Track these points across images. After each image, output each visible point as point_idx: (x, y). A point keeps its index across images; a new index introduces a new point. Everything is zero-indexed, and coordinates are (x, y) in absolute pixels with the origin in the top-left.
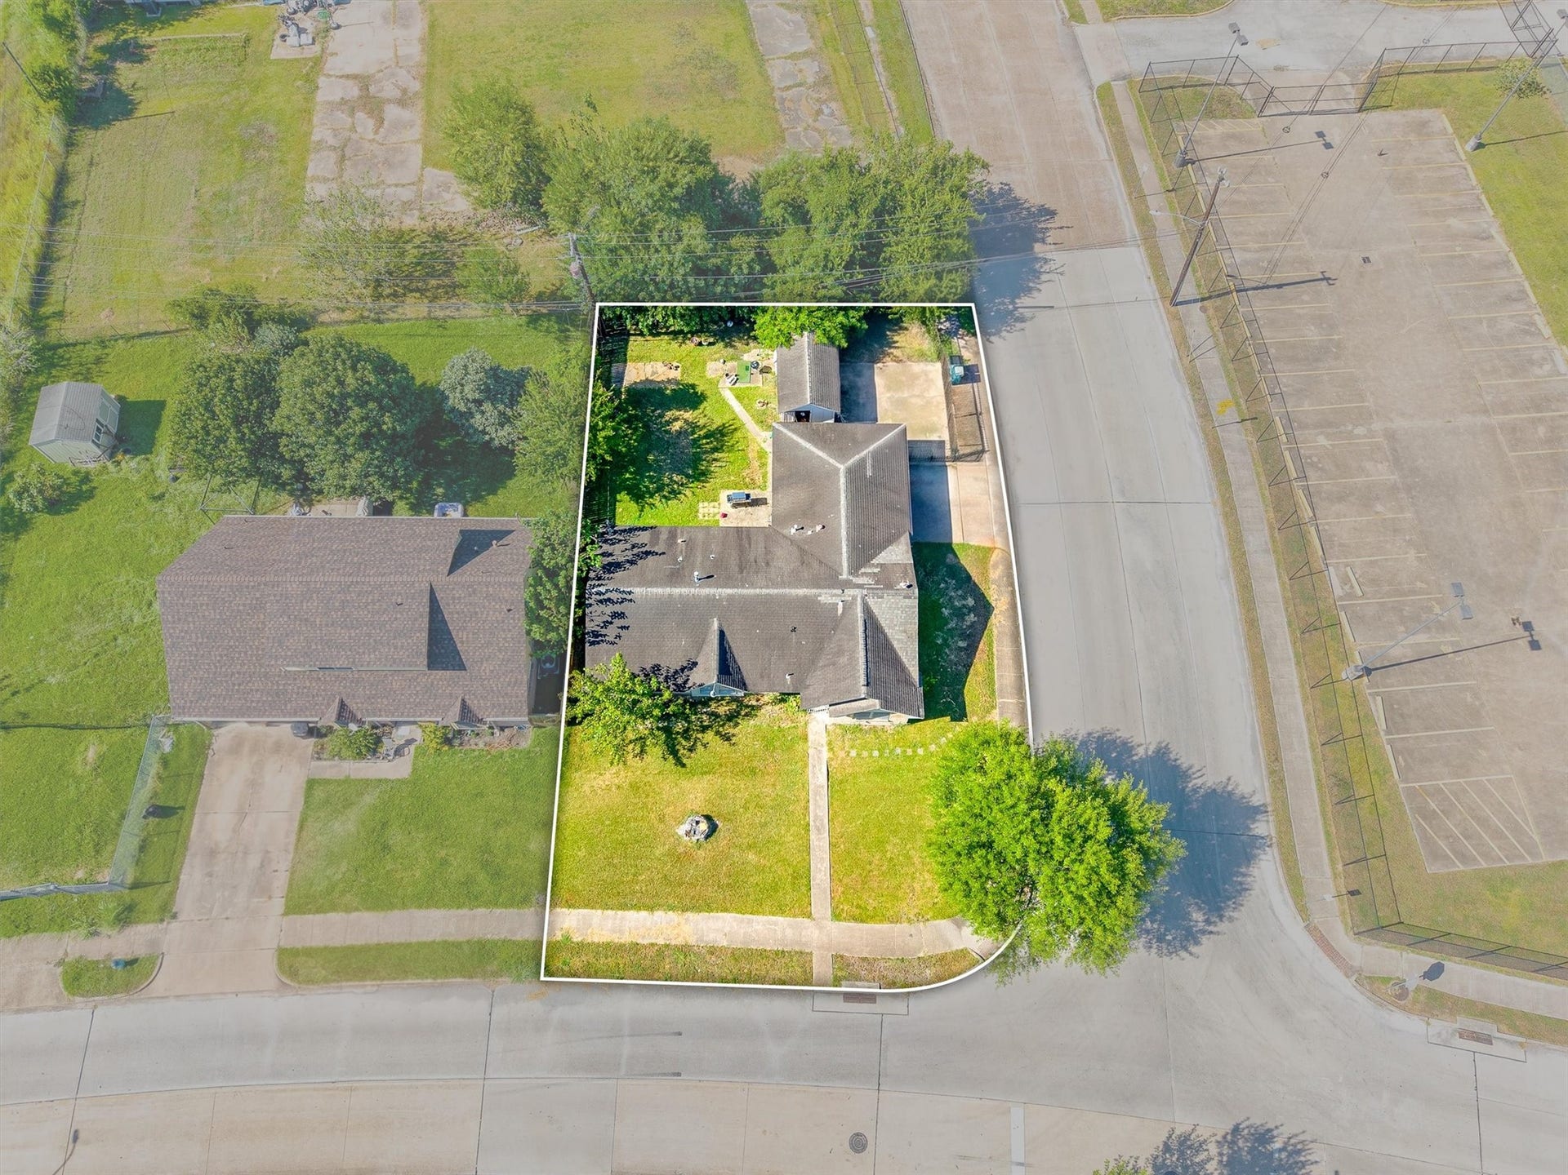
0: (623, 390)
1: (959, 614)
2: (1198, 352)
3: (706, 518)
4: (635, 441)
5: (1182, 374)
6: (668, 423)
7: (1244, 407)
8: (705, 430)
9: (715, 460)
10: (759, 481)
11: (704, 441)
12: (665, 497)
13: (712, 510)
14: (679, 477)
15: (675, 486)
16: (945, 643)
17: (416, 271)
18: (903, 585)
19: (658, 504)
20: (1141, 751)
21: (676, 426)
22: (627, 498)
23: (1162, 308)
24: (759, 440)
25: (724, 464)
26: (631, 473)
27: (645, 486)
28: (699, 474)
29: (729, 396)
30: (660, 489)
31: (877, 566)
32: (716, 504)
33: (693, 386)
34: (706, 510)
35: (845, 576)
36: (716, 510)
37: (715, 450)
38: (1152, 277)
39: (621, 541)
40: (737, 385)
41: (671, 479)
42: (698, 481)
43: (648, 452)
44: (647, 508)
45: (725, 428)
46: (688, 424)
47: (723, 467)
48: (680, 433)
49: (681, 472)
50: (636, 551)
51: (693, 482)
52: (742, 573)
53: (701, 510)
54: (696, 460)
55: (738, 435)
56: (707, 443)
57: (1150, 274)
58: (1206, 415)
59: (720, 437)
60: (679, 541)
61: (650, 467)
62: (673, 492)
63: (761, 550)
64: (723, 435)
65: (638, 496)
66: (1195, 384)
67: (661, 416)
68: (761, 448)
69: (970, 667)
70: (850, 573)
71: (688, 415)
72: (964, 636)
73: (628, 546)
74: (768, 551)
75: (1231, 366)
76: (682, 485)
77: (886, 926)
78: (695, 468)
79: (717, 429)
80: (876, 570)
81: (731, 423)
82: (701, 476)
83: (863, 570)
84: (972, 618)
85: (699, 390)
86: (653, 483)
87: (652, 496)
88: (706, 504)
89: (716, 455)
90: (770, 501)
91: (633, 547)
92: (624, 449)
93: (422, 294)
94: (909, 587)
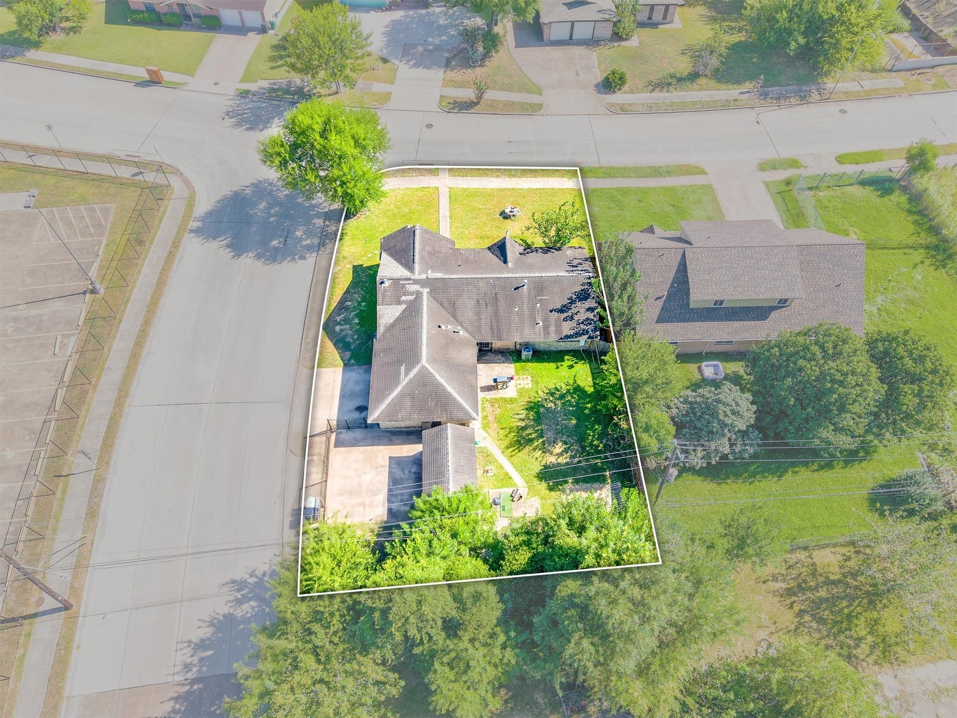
0: (609, 481)
1: (346, 321)
2: (71, 548)
3: (525, 377)
4: (590, 435)
5: (99, 525)
6: (566, 451)
7: (60, 489)
8: (534, 445)
9: (523, 420)
10: (487, 405)
11: (533, 436)
12: (558, 390)
13: (521, 382)
14: (549, 406)
15: (551, 399)
16: (359, 304)
17: (847, 607)
18: (387, 284)
19: (564, 386)
20: (251, 255)
21: (559, 448)
22: (587, 389)
23: (83, 605)
24: (489, 440)
25: (516, 416)
26: (586, 408)
27: (575, 398)
28: (534, 408)
29: (518, 480)
30: (562, 397)
31: (404, 302)
32: (519, 387)
33: (551, 489)
34: (526, 382)
35: (425, 291)
36: (518, 382)
37: (524, 428)
38: (75, 646)
39: (582, 323)
40: (511, 490)
41: (555, 405)
42: (534, 403)
43: (577, 426)
44: (571, 382)
45: (518, 448)
46: (549, 451)
47: (517, 416)
48: (554, 442)
49: (547, 409)
50: (569, 313)
51: (539, 402)
52: (496, 294)
53: (529, 382)
54: (538, 419)
55: (507, 442)
56: (530, 434)
57: (74, 651)
58: (98, 481)
59: (521, 441)
60: (541, 324)
61: (573, 414)
62: (552, 394)
63: (483, 317)
64: (519, 442)
65: (578, 389)
66: (92, 513)
67: (572, 457)
68: (487, 432)
69: (346, 292)
70: (421, 293)
71: (551, 459)
72: (347, 309)
73: (576, 318)
74: (478, 314)
75: (48, 533)
76: (546, 400)
77: (411, 187)
78: (537, 413)
79: (525, 447)
80: (404, 298)
81: (514, 453)
82: (534, 407)
83: (412, 298)
84: (338, 319)
85: (544, 485)
86: (568, 400)
87: (568, 391)
88: (526, 387)
89: (523, 424)
90: (479, 390)
91: (572, 318)
92: (597, 427)
93: (827, 578)
94: (382, 283)
